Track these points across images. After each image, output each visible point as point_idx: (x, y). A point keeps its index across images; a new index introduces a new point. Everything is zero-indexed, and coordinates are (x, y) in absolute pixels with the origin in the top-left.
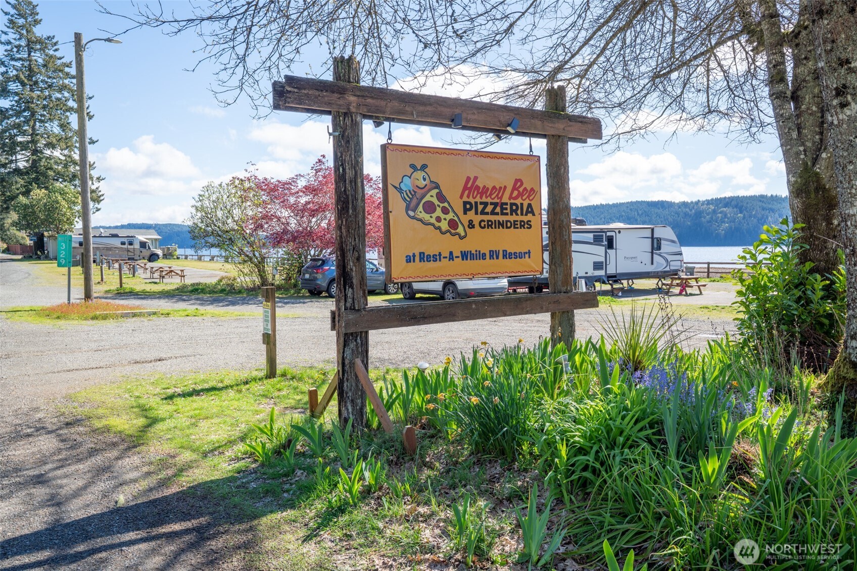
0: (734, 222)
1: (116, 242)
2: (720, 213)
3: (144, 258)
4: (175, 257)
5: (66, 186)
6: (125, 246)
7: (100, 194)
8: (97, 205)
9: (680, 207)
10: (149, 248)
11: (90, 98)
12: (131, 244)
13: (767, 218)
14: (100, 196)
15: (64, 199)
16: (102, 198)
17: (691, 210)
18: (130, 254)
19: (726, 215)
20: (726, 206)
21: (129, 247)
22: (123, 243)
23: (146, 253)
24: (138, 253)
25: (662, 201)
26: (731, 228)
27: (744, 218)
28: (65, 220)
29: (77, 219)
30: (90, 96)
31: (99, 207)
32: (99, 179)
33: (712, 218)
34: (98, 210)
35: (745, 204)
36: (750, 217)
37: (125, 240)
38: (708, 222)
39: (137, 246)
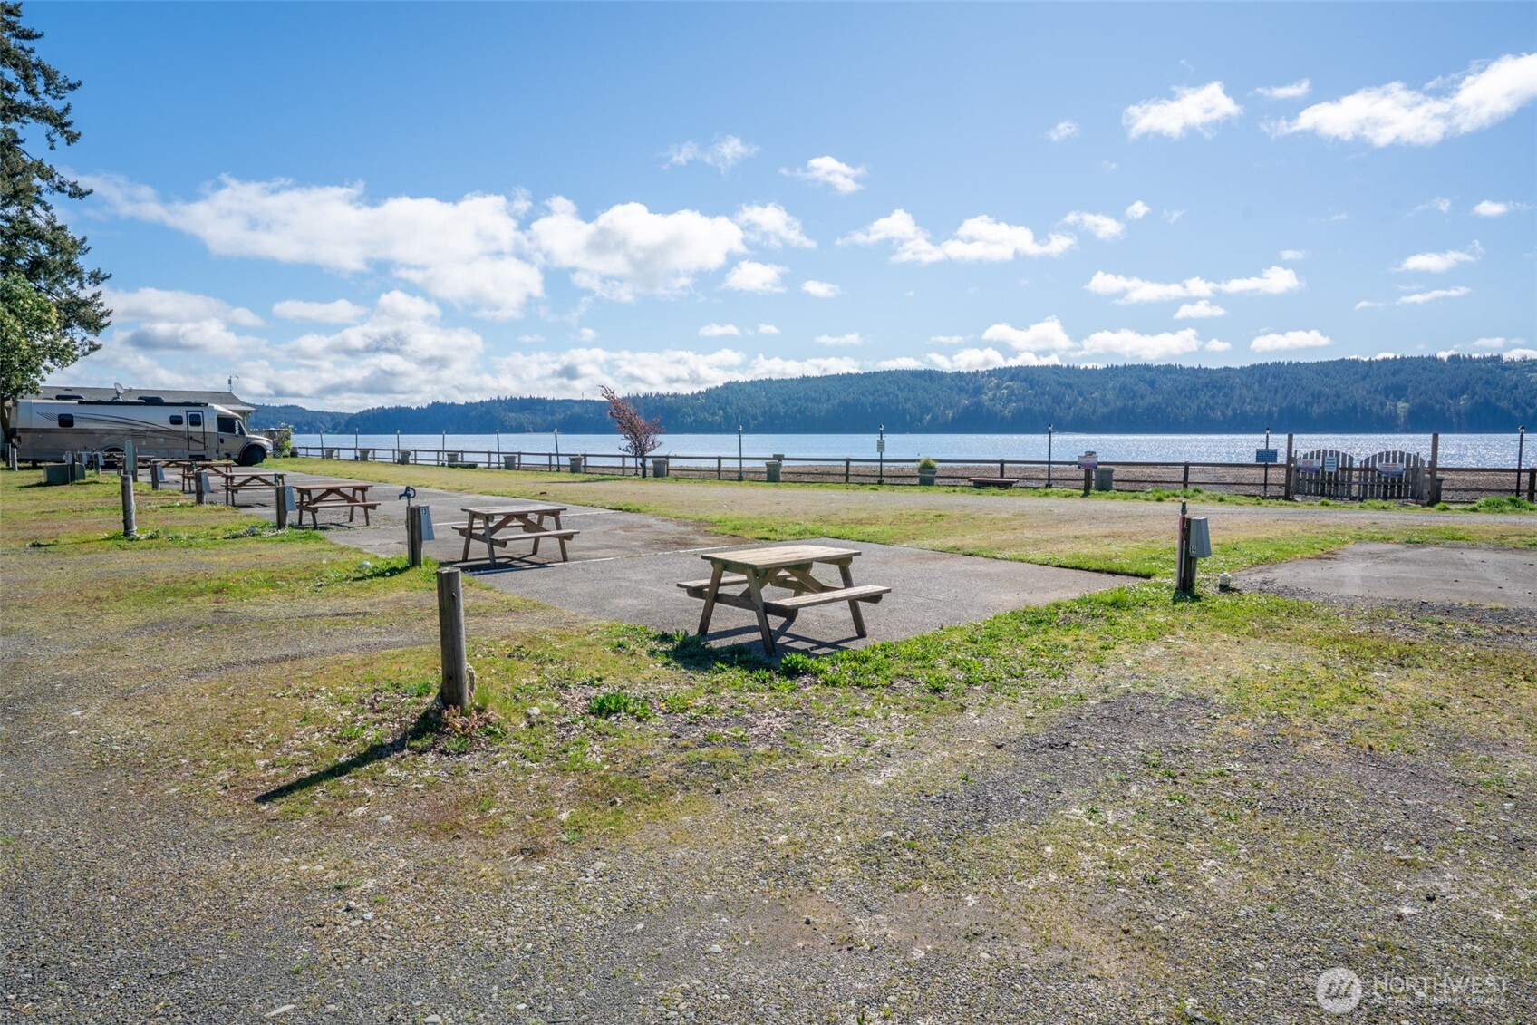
0: (1023, 401)
1: (160, 418)
2: (1006, 388)
3: (228, 456)
4: (287, 452)
5: (15, 282)
6: (182, 428)
7: (102, 309)
8: (91, 338)
9: (953, 380)
10: (242, 432)
11: (72, 87)
12: (195, 421)
13: (1064, 395)
14: (103, 315)
15: (11, 311)
16: (105, 321)
17: (968, 384)
18: (193, 445)
19: (1013, 392)
20: (1012, 379)
21: (193, 429)
22: (176, 420)
23: (234, 444)
24: (214, 444)
25: (930, 371)
26: (1020, 408)
27: (1035, 396)
28: (16, 364)
29: (47, 363)
30: (73, 81)
31: (97, 341)
32: (96, 278)
33: (995, 395)
34: (95, 348)
35: (1036, 377)
36: (1043, 394)
37: (181, 412)
38: (991, 400)
39: (211, 426)
